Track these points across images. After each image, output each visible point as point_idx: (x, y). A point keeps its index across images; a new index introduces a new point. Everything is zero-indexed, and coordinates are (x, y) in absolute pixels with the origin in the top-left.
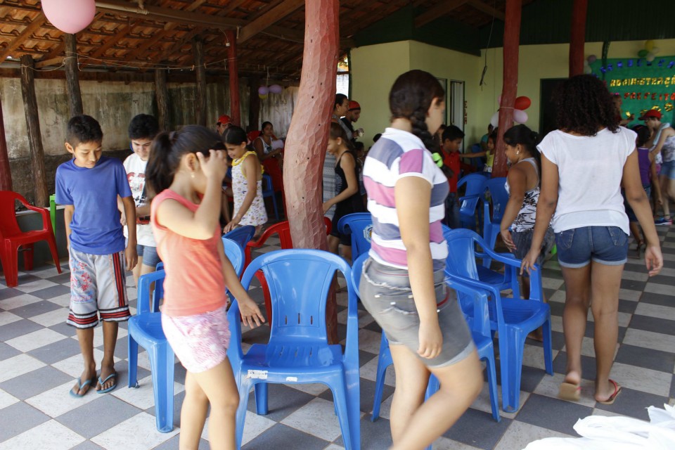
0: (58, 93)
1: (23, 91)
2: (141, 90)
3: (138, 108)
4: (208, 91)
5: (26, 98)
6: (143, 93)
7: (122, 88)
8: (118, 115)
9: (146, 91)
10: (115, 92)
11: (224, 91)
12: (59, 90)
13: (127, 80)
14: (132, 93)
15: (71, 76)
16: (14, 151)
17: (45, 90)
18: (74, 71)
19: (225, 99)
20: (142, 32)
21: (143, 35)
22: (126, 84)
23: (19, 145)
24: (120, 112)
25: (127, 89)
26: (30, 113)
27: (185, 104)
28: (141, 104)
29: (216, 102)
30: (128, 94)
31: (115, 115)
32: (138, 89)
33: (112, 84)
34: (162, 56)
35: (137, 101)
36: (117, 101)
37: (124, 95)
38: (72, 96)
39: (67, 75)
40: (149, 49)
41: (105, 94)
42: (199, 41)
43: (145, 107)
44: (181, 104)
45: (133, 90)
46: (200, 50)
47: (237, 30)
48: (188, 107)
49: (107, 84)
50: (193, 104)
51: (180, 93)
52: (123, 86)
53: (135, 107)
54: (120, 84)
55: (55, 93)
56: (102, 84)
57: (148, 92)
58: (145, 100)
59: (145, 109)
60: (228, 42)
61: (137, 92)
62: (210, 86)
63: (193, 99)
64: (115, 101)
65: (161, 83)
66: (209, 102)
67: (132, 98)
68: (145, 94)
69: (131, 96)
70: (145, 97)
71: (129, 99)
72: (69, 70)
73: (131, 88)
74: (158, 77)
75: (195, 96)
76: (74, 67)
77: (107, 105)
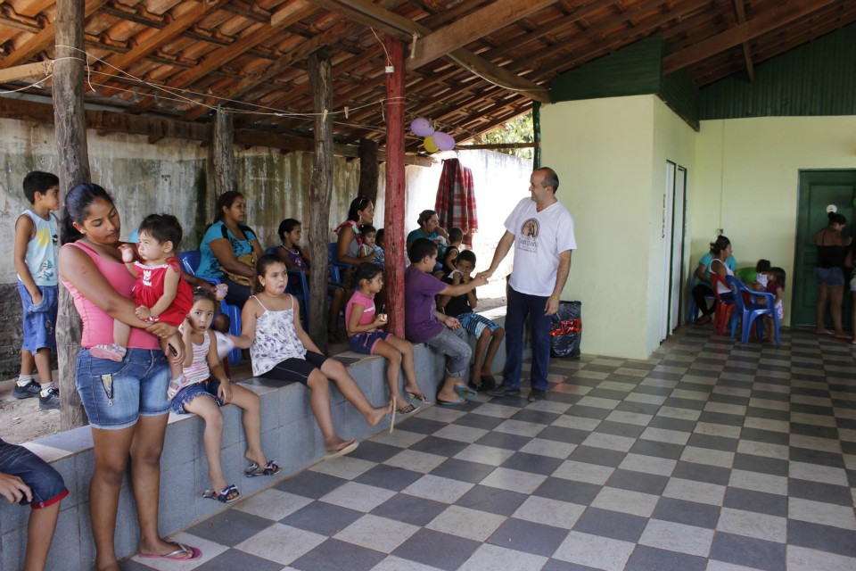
0: (13, 151)
2: (176, 157)
3: (170, 191)
4: (288, 165)
6: (181, 162)
7: (142, 150)
8: (132, 203)
9: (185, 158)
10: (130, 157)
12: (16, 144)
13: (156, 136)
14: (160, 161)
15: (67, 105)
18: (76, 93)
20: (218, 27)
21: (218, 35)
22: (152, 142)
24: (136, 196)
25: (150, 153)
27: (251, 186)
28: (175, 184)
29: (299, 186)
30: (152, 162)
31: (126, 202)
32: (171, 153)
33: (125, 141)
34: (238, 88)
35: (169, 176)
36: (131, 174)
37: (145, 164)
38: (66, 154)
39: (58, 101)
40: (220, 69)
41: (109, 159)
42: (324, 59)
43: (182, 190)
44: (244, 187)
45: (163, 155)
46: (326, 78)
47: (412, 40)
48: (254, 193)
49: (115, 140)
50: (263, 188)
51: (244, 167)
52: (145, 146)
53: (164, 189)
54: (138, 142)
55: (5, 151)
56: (106, 138)
57: (189, 161)
58: (183, 175)
59: (182, 194)
60: (390, 65)
61: (170, 159)
62: (291, 157)
63: (263, 178)
64: (128, 174)
65: (224, 143)
66: (288, 185)
67: (159, 171)
68: (183, 164)
69: (159, 167)
70: (183, 170)
71: (155, 172)
72: (63, 90)
73: (158, 151)
74: (221, 131)
75: (267, 173)
76: (76, 84)
77: (113, 181)
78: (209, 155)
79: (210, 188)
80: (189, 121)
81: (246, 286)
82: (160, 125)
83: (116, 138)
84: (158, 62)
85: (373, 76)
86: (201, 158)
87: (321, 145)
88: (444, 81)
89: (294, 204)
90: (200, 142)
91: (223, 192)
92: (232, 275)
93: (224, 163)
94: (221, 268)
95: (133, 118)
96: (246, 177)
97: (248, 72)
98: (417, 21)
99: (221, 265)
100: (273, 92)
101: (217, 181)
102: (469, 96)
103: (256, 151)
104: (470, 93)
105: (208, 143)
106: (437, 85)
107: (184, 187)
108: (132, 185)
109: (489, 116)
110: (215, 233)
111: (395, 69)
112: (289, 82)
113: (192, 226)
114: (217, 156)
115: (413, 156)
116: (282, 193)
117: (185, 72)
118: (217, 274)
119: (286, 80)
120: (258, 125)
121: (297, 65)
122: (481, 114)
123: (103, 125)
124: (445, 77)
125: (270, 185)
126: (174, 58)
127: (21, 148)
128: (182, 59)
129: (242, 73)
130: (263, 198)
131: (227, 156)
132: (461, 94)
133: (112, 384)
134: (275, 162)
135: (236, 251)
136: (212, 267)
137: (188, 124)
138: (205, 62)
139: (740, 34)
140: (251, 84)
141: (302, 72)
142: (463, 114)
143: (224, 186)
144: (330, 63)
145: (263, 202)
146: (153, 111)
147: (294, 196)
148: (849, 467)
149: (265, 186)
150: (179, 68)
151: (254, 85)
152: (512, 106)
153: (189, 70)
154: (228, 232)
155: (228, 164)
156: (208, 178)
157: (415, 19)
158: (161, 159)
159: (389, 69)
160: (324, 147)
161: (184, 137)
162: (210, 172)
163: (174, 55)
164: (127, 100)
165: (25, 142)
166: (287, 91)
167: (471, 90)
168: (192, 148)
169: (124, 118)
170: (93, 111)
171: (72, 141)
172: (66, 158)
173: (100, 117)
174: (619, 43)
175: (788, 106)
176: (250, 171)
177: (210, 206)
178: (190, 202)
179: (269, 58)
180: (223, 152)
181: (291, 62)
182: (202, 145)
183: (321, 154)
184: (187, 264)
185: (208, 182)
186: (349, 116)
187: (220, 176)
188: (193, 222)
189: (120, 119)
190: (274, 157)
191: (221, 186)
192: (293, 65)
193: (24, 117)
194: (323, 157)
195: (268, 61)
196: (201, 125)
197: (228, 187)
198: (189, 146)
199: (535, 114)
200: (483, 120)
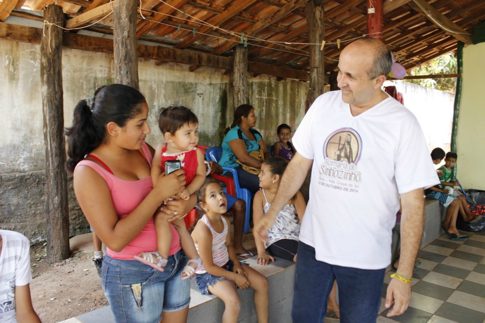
0: (99, 75)
1: (42, 64)
2: (207, 81)
3: (203, 104)
4: (281, 88)
5: (45, 76)
6: (211, 84)
7: (185, 76)
9: (214, 82)
10: (177, 80)
11: (297, 90)
12: (101, 71)
13: (195, 65)
14: (196, 84)
15: (123, 30)
16: (25, 159)
17: (81, 70)
18: (130, 21)
19: (297, 100)
22: (191, 70)
23: (34, 150)
25: (191, 78)
26: (50, 101)
27: (257, 102)
28: (206, 99)
29: (288, 103)
30: (191, 84)
32: (204, 78)
33: (173, 69)
34: (253, 29)
35: (202, 94)
36: (177, 92)
37: (186, 85)
38: (121, 70)
39: (116, 27)
40: (240, 14)
41: (162, 82)
42: (319, 5)
43: (210, 104)
44: (252, 102)
45: (199, 80)
46: (320, 19)
48: (259, 107)
49: (166, 69)
50: (265, 104)
51: (252, 89)
52: (187, 73)
53: (199, 103)
54: (183, 70)
55: (94, 76)
56: (161, 67)
57: (216, 84)
58: (212, 94)
59: (210, 106)
60: (372, 7)
61: (203, 83)
62: (283, 83)
63: (265, 97)
64: (175, 91)
65: (241, 71)
66: (281, 102)
67: (196, 90)
68: (212, 86)
69: (196, 87)
70: (212, 90)
71: (193, 91)
72: (120, 18)
73: (195, 77)
74: (239, 62)
75: (268, 93)
76: (130, 13)
77: (165, 97)
78: (229, 80)
79: (230, 102)
80: (217, 55)
81: (255, 175)
82: (197, 57)
83: (168, 67)
84: (196, 7)
85: (348, 23)
86: (224, 82)
87: (316, 70)
88: (397, 28)
89: (284, 115)
90: (224, 71)
91: (239, 105)
92: (245, 166)
93: (241, 84)
94: (237, 161)
95: (179, 51)
96: (254, 96)
97: (260, 17)
99: (237, 158)
100: (277, 33)
101: (235, 97)
102: (412, 40)
103: (261, 78)
104: (413, 38)
105: (229, 72)
106: (392, 30)
107: (212, 102)
108: (177, 99)
109: (420, 56)
110: (233, 135)
111: (375, 10)
112: (288, 26)
113: (216, 129)
114: (236, 80)
116: (277, 107)
117: (216, 16)
118: (234, 165)
119: (287, 25)
120: (264, 59)
121: (296, 12)
122: (415, 55)
123: (157, 56)
124: (398, 25)
125: (269, 102)
126: (209, 4)
127: (104, 73)
128: (214, 6)
129: (256, 18)
130: (264, 111)
131: (243, 80)
132: (407, 38)
133: (142, 293)
134: (273, 86)
135: (248, 149)
136: (230, 159)
137: (216, 56)
138: (230, 8)
140: (263, 26)
141: (299, 17)
142: (404, 54)
143: (240, 101)
144: (323, 8)
145: (264, 113)
146: (191, 47)
147: (284, 110)
149: (266, 102)
150: (213, 13)
151: (264, 27)
152: (438, 48)
153: (219, 15)
154: (243, 134)
155: (243, 86)
156: (228, 96)
158: (197, 82)
159: (372, 11)
160: (317, 72)
161: (214, 67)
162: (230, 92)
163: (209, 2)
164: (175, 39)
165: (107, 69)
166: (287, 33)
167: (414, 36)
168: (218, 75)
169: (172, 52)
170: (151, 47)
171: (125, 60)
172: (120, 74)
173: (156, 50)
176: (256, 92)
177: (229, 116)
178: (216, 112)
179: (276, 5)
180: (240, 77)
181: (294, 7)
182: (225, 73)
183: (315, 77)
184: (213, 157)
185: (228, 98)
186: (341, 47)
187: (237, 94)
188: (217, 126)
189: (169, 52)
190: (272, 83)
191: (238, 101)
192: (292, 12)
193: (104, 50)
194: (316, 80)
195: (275, 8)
196: (225, 58)
197: (243, 102)
198: (217, 73)
199: (459, 55)
200: (416, 59)
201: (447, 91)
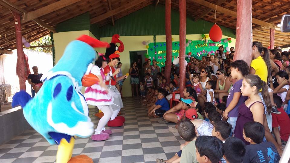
47: (23, 15)
98: (22, 8)
109: (34, 37)
111: (18, 23)
115: (6, 51)
122: (32, 36)
124: (24, 25)
139: (110, 14)
142: (27, 36)
148: (154, 126)
152: (42, 33)
157: (21, 8)
159: (16, 23)
167: (31, 29)
174: (78, 15)
175: (124, 33)
199: (52, 36)
200: (32, 38)
201: (49, 53)
